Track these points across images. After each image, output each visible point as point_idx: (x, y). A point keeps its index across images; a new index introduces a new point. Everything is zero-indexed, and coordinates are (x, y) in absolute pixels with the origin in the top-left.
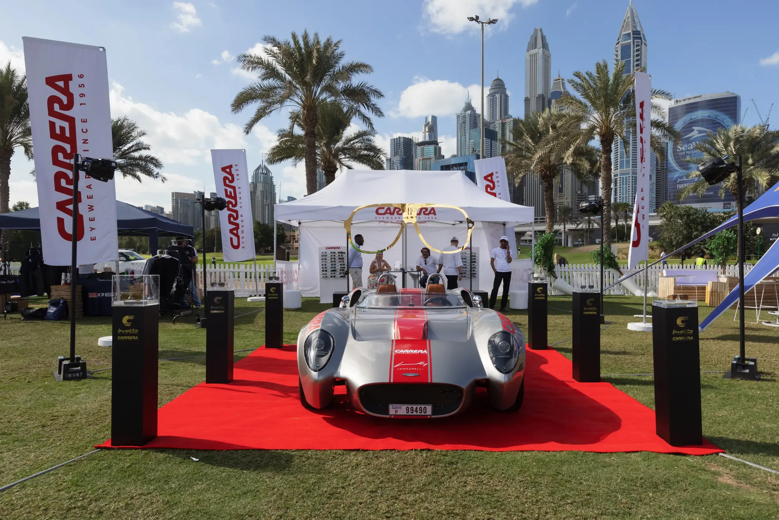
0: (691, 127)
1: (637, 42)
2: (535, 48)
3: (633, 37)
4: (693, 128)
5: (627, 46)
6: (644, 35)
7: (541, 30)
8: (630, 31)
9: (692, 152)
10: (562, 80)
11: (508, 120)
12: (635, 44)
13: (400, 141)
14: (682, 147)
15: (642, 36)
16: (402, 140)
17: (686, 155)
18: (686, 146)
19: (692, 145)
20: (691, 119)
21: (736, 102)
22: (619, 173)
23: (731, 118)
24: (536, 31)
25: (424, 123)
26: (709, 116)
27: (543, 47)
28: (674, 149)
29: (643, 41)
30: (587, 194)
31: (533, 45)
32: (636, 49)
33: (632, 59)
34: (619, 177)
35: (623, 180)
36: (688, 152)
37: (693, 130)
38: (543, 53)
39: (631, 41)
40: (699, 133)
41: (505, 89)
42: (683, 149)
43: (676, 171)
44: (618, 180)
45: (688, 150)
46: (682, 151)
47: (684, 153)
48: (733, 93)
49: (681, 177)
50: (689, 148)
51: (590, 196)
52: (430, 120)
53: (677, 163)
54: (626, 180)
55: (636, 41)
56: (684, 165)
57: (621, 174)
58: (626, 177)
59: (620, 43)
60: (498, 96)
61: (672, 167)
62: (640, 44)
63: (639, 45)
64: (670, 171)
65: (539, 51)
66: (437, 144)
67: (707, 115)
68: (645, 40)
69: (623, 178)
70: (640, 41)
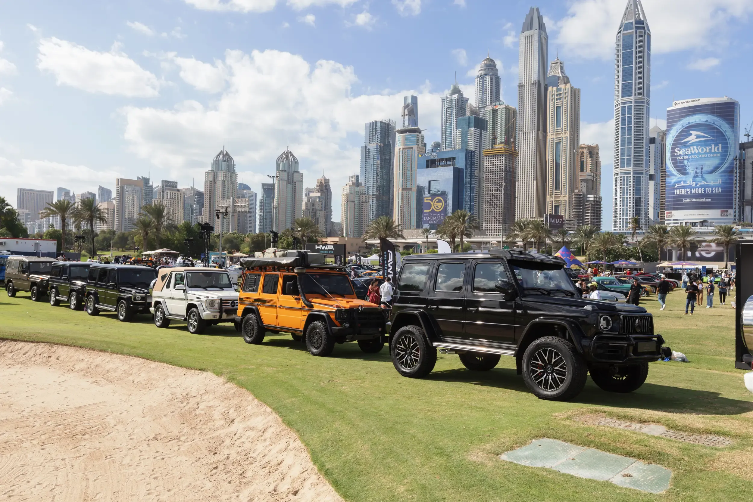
0: (689, 131)
1: (640, 32)
2: (531, 29)
3: (636, 27)
4: (691, 132)
5: (630, 36)
6: (647, 25)
7: (538, 10)
8: (633, 20)
9: (690, 157)
10: (560, 63)
11: (499, 107)
12: (638, 34)
13: (376, 125)
14: (680, 151)
15: (645, 26)
16: (379, 125)
17: (684, 159)
18: (684, 151)
19: (689, 149)
20: (689, 123)
21: (734, 108)
22: (619, 172)
23: (728, 124)
24: (532, 10)
25: (403, 105)
26: (707, 121)
27: (539, 29)
28: (672, 152)
29: (647, 31)
30: (585, 193)
31: (528, 26)
32: (638, 39)
33: (634, 50)
34: (619, 176)
35: (624, 180)
36: (686, 157)
37: (691, 134)
38: (540, 36)
39: (634, 30)
40: (697, 138)
41: (497, 70)
42: (682, 154)
43: (673, 175)
44: (619, 179)
45: (686, 155)
46: (680, 155)
47: (682, 157)
48: (731, 99)
49: (679, 182)
50: (686, 153)
51: (589, 196)
52: (409, 101)
53: (675, 167)
54: (627, 179)
55: (638, 31)
56: (682, 170)
57: (621, 173)
58: (627, 177)
59: (622, 32)
60: (488, 78)
61: (670, 171)
62: (643, 34)
63: (642, 36)
64: (669, 176)
65: (535, 33)
66: (420, 132)
67: (705, 120)
68: (649, 30)
69: (624, 177)
70: (643, 31)
